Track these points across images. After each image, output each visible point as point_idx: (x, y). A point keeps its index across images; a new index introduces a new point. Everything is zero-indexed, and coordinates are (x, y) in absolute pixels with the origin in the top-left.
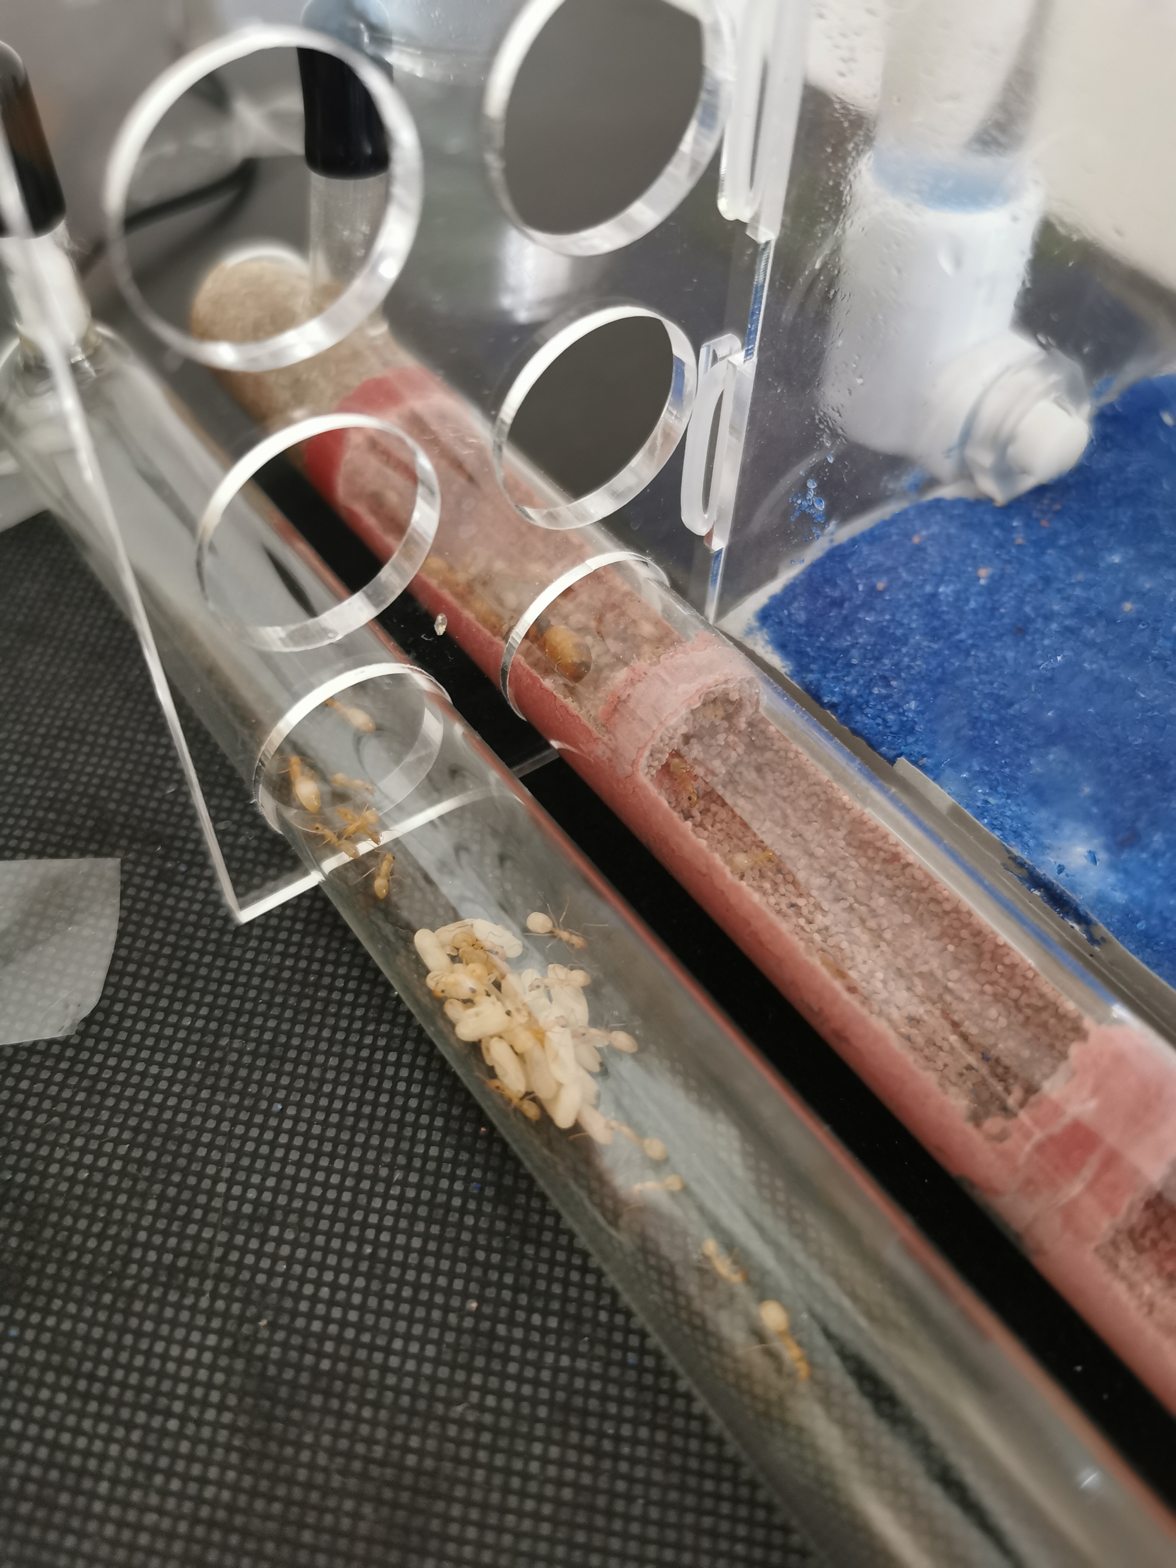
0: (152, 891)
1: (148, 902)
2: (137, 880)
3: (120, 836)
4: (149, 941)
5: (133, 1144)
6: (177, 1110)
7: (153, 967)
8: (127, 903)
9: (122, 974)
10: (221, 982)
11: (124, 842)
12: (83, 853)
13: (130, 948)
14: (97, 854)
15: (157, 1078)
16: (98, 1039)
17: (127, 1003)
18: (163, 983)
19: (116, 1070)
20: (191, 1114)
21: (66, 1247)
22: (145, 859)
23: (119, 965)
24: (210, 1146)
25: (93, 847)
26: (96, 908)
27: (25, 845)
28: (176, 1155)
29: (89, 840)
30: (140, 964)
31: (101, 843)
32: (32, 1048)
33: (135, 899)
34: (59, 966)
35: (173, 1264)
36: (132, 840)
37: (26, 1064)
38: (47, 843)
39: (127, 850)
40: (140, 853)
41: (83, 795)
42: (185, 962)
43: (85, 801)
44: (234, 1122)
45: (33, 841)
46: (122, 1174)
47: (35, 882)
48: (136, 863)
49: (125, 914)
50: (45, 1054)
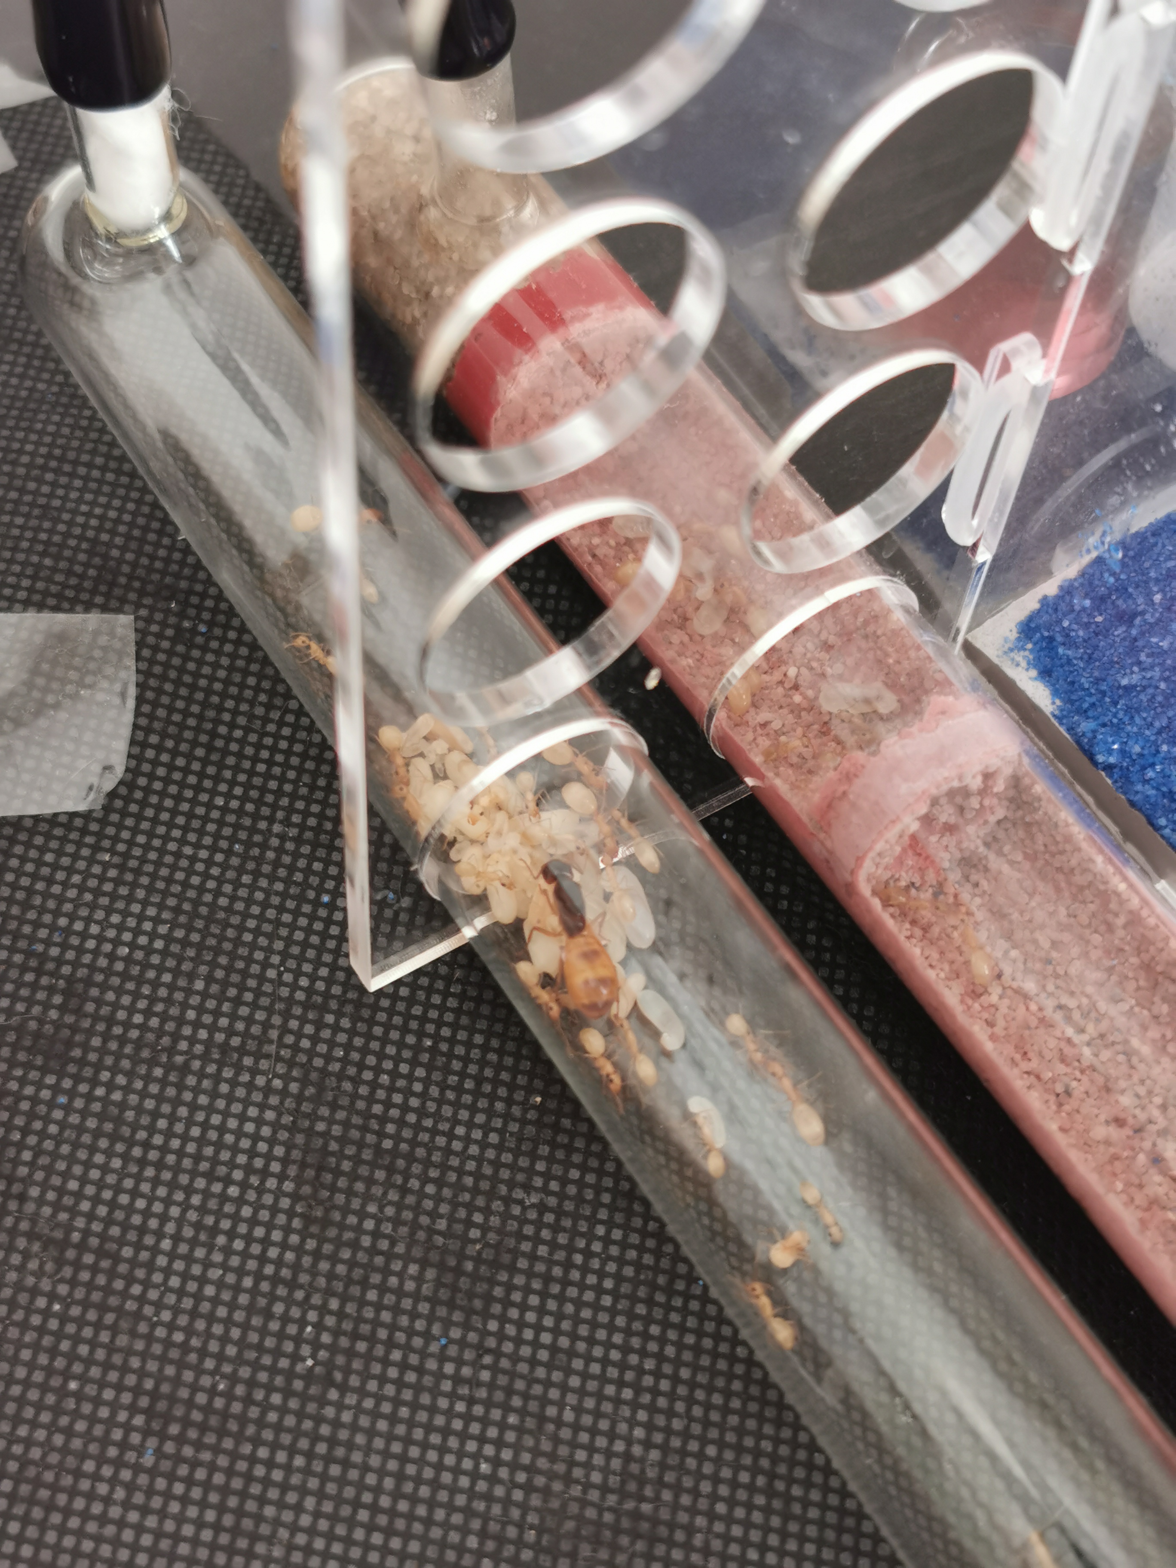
0: (171, 653)
1: (167, 665)
2: (151, 640)
3: (128, 588)
4: (171, 709)
5: (174, 924)
6: (217, 893)
7: (178, 739)
8: (144, 666)
9: (144, 745)
10: (255, 760)
11: (132, 596)
12: (88, 607)
13: (151, 717)
14: (104, 609)
15: (193, 859)
16: (124, 814)
17: (152, 777)
18: (190, 757)
19: (147, 847)
20: (233, 898)
21: (111, 1021)
22: (159, 616)
23: (140, 735)
24: (257, 932)
25: (99, 600)
26: (109, 670)
27: (22, 595)
28: (221, 938)
29: (94, 592)
30: (164, 735)
31: (108, 595)
32: (53, 820)
33: (152, 662)
34: (73, 732)
35: (226, 1043)
36: (142, 593)
37: (48, 836)
38: (46, 593)
39: (138, 605)
40: (152, 609)
41: (81, 538)
42: (213, 735)
43: (84, 546)
44: (281, 909)
45: (31, 590)
46: (165, 953)
47: (38, 639)
48: (149, 621)
49: (142, 678)
50: (68, 827)
